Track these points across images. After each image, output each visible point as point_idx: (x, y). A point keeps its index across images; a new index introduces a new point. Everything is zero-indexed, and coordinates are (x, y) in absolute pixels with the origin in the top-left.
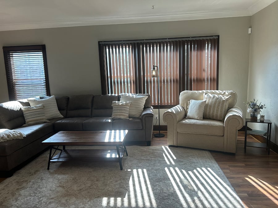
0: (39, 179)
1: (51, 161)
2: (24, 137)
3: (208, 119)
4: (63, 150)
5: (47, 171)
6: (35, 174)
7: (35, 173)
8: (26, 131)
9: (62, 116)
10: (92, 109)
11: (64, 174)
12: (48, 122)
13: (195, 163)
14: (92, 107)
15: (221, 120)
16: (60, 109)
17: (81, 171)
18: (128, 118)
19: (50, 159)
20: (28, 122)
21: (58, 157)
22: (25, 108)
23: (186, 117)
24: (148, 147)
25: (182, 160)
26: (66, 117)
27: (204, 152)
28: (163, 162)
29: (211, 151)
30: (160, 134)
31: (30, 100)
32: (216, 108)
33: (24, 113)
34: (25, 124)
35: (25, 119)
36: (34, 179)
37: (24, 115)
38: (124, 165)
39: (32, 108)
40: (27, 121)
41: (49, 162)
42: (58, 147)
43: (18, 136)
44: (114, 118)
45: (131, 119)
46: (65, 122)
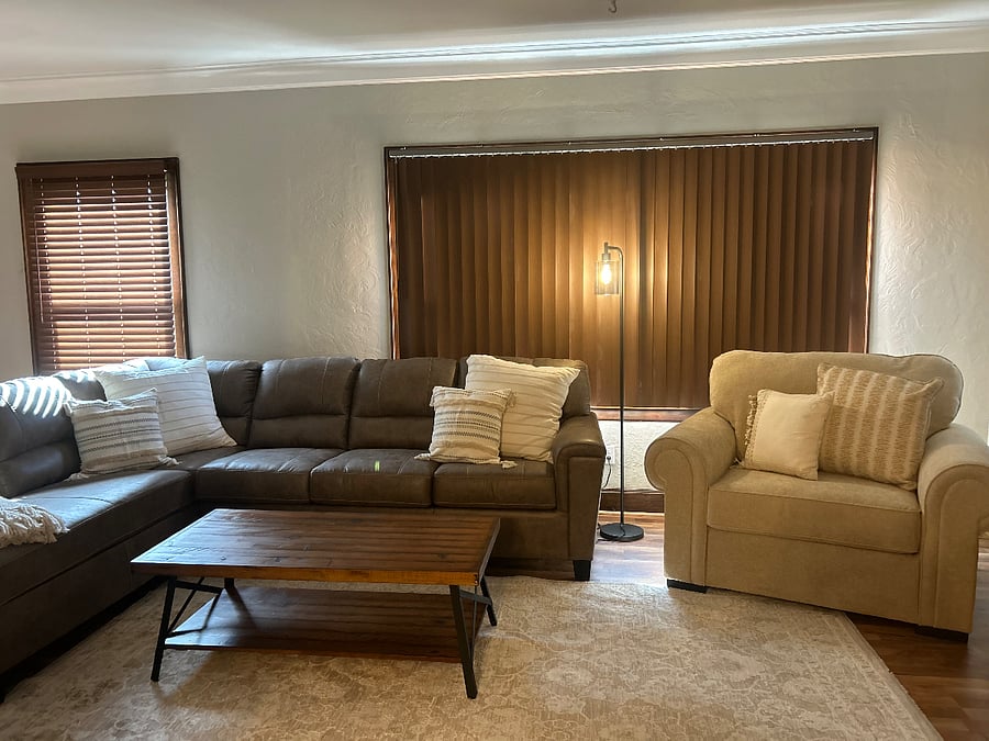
0: (111, 730)
1: (168, 641)
2: (61, 536)
3: (840, 474)
4: (224, 592)
5: (149, 685)
6: (96, 701)
7: (97, 696)
8: (72, 507)
9: (229, 441)
10: (350, 414)
11: (219, 707)
12: (173, 467)
13: (799, 675)
14: (350, 407)
15: (901, 480)
16: (223, 413)
17: (293, 697)
18: (498, 461)
19: (167, 631)
20: (89, 465)
21: (200, 625)
22: (82, 407)
23: (742, 463)
24: (579, 584)
25: (735, 657)
26: (245, 444)
27: (826, 618)
28: (651, 662)
29: (862, 621)
30: (622, 526)
31: (107, 375)
32: (876, 431)
33: (76, 428)
34: (78, 471)
35: (80, 450)
36: (89, 729)
37: (77, 436)
38: (480, 671)
39: (112, 406)
40: (86, 458)
41: (161, 647)
42: (201, 581)
43: (33, 532)
44: (437, 454)
45: (507, 464)
46: (241, 466)
